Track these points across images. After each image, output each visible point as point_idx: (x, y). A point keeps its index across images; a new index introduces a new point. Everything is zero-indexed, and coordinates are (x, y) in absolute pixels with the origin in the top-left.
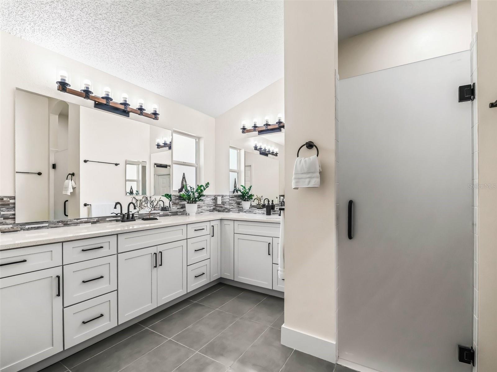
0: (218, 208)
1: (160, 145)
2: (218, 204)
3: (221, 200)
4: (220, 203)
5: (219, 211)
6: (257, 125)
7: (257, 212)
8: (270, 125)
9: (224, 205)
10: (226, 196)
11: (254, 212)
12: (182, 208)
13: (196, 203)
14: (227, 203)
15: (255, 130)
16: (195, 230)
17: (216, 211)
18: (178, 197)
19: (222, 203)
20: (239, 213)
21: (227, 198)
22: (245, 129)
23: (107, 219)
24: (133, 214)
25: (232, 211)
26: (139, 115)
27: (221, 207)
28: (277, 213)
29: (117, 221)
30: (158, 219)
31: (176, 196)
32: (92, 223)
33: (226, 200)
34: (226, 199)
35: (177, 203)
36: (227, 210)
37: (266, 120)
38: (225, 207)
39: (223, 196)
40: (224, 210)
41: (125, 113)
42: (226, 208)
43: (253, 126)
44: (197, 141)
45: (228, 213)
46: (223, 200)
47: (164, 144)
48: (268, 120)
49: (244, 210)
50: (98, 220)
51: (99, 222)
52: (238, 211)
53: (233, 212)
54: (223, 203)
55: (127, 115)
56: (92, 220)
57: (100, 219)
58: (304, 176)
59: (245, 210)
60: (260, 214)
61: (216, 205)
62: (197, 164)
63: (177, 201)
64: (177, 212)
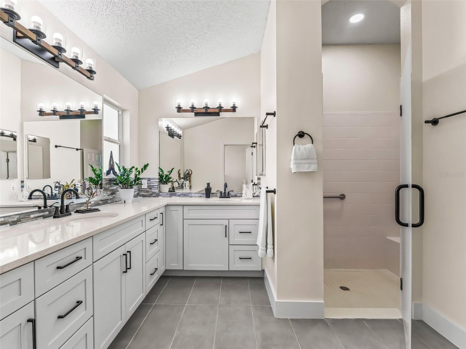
0: (142, 193)
1: (44, 112)
2: (142, 188)
3: (147, 184)
4: (146, 187)
5: (144, 196)
6: (195, 106)
7: (193, 195)
8: (209, 108)
9: (151, 189)
10: (154, 179)
11: (189, 196)
12: (112, 194)
13: (132, 188)
14: (155, 187)
15: (192, 111)
16: (150, 220)
17: (140, 196)
18: (108, 181)
19: (148, 187)
20: (171, 197)
21: (155, 181)
22: (181, 108)
23: (32, 216)
24: (67, 206)
25: (162, 195)
26: (72, 69)
27: (148, 192)
28: (215, 195)
29: (44, 217)
30: (100, 211)
31: (107, 179)
32: (11, 223)
33: (154, 184)
34: (153, 182)
35: (107, 189)
36: (155, 195)
37: (205, 103)
38: (153, 191)
39: (149, 179)
40: (151, 195)
41: (55, 61)
42: (155, 193)
43: (191, 106)
44: (120, 113)
45: (157, 198)
46: (149, 183)
47: (53, 111)
48: (207, 103)
49: (177, 194)
50: (19, 218)
51: (21, 221)
52: (170, 195)
53: (163, 197)
54: (150, 187)
55: (56, 65)
56: (11, 220)
57: (22, 216)
58: (304, 161)
59: (179, 194)
60: (197, 197)
61: (140, 190)
62: (120, 141)
63: (108, 186)
64: (108, 199)
